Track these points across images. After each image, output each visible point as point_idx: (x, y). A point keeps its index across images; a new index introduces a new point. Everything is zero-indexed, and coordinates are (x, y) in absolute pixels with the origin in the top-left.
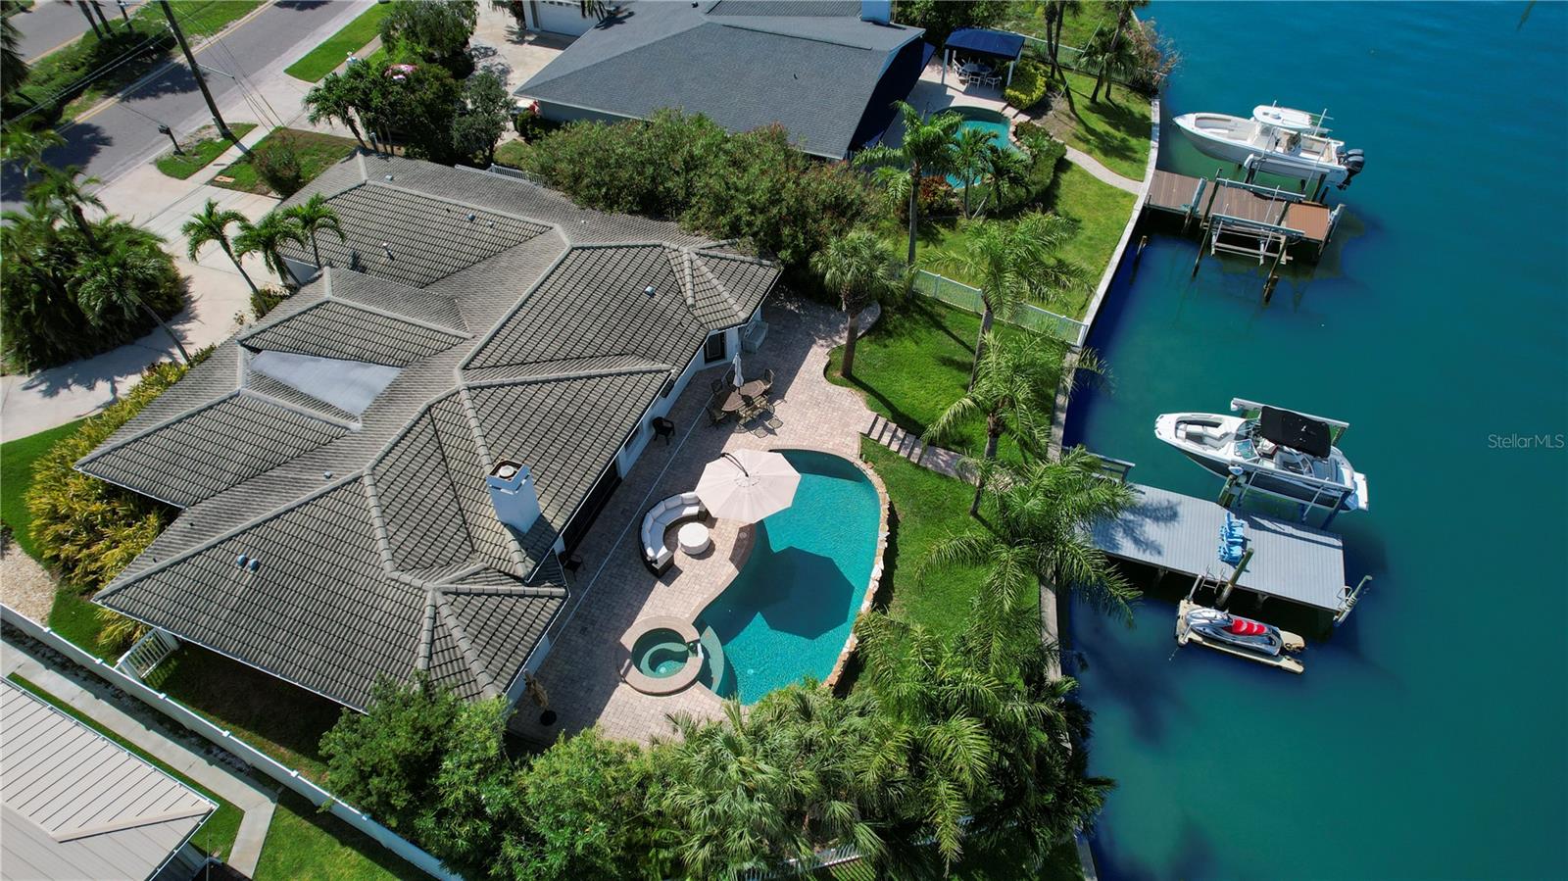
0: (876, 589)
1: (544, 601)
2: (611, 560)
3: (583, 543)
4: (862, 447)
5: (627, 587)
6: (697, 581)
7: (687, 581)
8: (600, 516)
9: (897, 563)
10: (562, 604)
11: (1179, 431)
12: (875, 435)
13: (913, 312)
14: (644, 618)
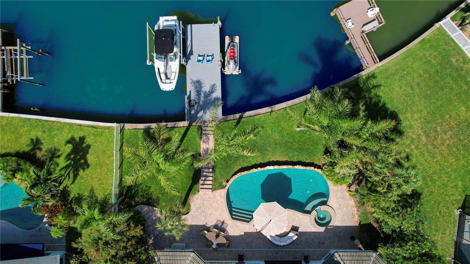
0: (277, 166)
1: (342, 257)
2: (296, 248)
3: (294, 260)
4: (218, 189)
5: (304, 239)
6: (294, 219)
7: (295, 222)
8: (281, 260)
9: (259, 163)
10: (339, 252)
11: (167, 82)
12: (210, 187)
13: (131, 193)
14: (313, 228)
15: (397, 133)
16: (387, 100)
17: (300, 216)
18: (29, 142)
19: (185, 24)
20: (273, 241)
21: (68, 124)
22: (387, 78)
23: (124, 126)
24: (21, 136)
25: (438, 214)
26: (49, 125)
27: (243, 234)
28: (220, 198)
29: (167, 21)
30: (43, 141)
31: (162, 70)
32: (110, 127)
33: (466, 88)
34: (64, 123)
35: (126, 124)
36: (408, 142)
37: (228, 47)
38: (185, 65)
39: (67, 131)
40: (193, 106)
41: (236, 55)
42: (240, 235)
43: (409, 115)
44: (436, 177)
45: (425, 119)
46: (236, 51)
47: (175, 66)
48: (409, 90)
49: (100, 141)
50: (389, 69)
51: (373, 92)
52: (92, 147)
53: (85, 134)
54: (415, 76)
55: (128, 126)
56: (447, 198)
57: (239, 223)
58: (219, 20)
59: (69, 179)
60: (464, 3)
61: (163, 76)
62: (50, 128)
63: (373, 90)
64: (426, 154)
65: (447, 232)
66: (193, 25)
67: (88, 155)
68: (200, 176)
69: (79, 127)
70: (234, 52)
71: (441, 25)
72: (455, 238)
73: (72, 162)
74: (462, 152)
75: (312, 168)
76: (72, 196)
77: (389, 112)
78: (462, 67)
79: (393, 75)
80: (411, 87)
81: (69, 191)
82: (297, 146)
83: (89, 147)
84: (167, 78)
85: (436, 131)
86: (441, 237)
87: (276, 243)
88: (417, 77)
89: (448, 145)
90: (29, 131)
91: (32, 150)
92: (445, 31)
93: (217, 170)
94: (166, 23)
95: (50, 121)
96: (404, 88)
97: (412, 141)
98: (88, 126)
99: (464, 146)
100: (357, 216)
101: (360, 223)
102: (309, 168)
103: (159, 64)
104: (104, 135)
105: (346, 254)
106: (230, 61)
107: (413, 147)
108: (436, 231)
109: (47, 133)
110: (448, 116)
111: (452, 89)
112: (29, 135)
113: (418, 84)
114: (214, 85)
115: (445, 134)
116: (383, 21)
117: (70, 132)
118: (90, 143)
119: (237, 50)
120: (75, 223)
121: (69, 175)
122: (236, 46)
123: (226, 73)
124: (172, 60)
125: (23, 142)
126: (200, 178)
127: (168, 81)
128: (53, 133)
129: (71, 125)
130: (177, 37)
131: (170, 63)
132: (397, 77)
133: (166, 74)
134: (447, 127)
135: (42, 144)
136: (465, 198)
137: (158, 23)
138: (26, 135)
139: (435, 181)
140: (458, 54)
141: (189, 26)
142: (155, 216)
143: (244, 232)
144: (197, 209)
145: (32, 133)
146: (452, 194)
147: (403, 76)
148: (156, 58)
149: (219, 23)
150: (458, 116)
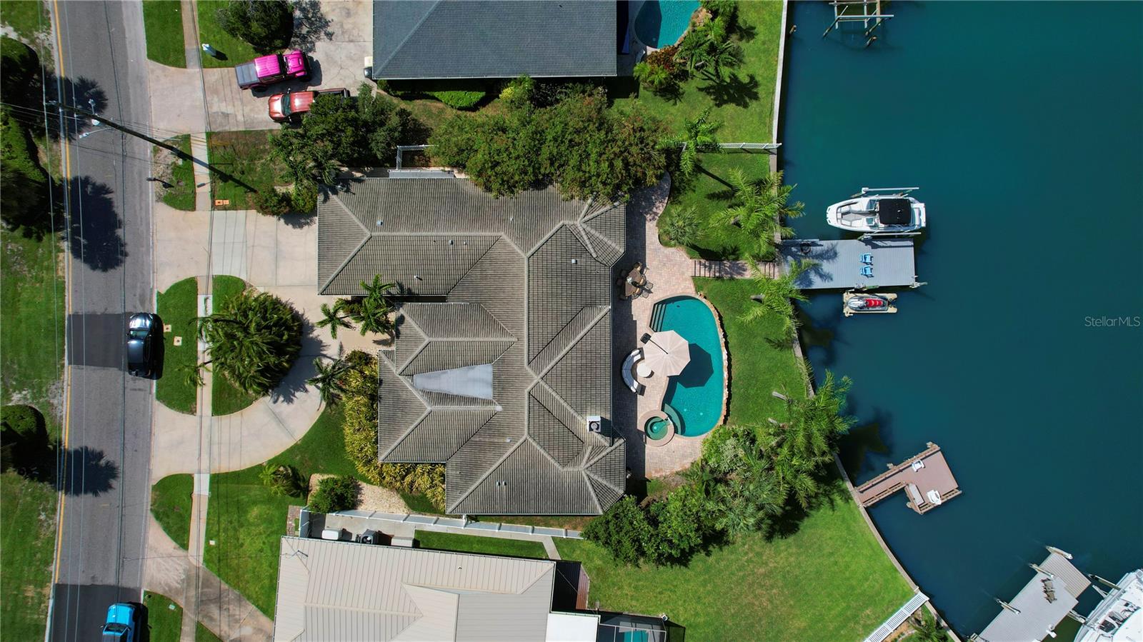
1: (619, 448)
4: (694, 285)
5: (627, 403)
6: (654, 390)
7: (650, 390)
10: (623, 445)
12: (697, 274)
14: (642, 415)
15: (769, 532)
16: (814, 519)
17: (659, 397)
18: (750, 23)
19: (914, 239)
20: (628, 359)
21: (775, 75)
22: (844, 520)
23: (773, 153)
24: (758, 12)
25: (658, 590)
26: (773, 49)
27: (634, 319)
28: (683, 287)
29: (920, 214)
30: (752, 42)
31: (854, 208)
32: (772, 134)
33: (831, 629)
34: (776, 70)
35: (776, 156)
36: (757, 549)
37: (881, 297)
38: (859, 238)
39: (765, 75)
40: (802, 250)
41: (870, 309)
42: (632, 315)
43: (794, 550)
44: (709, 587)
45: (788, 571)
46: (877, 308)
47: (861, 225)
48: (827, 550)
49: (753, 121)
50: (854, 521)
51: (825, 500)
52: (745, 110)
53: (762, 100)
54: (847, 559)
55: (773, 160)
56: (680, 603)
57: (648, 313)
58: (922, 284)
59: (703, 79)
60: (946, 625)
61: (845, 209)
62: (770, 52)
63: (827, 499)
64: (741, 574)
65: (634, 603)
66: (913, 248)
67: (734, 105)
68: (710, 260)
69: (772, 90)
70: (875, 306)
71: (916, 594)
72: (626, 613)
73: (725, 84)
74: (743, 623)
75: (724, 412)
76: (681, 84)
77: (798, 522)
78: (859, 623)
79: (848, 528)
80: (832, 554)
81: (687, 80)
82: (752, 392)
83: (746, 106)
84: (843, 214)
85: (772, 587)
86: (627, 595)
87: (625, 364)
88: (846, 561)
89: (753, 604)
90: (763, 22)
91: (740, 28)
92: (908, 601)
93: (718, 283)
94: (916, 212)
95: (778, 50)
96: (830, 543)
97: (759, 554)
98: (772, 104)
99: (752, 626)
100: (658, 475)
101: (648, 480)
102: (724, 407)
103: (862, 204)
104: (761, 127)
105: (622, 453)
106: (864, 301)
107: (751, 555)
108: (636, 587)
109: (762, 47)
110: (792, 603)
111: (830, 609)
112: (760, 23)
113: (836, 563)
114: (832, 279)
115: (769, 600)
116: (923, 511)
117: (764, 78)
118: (750, 107)
119: (878, 310)
120: (645, 88)
121: (708, 79)
122: (883, 308)
123: (845, 295)
124: (869, 221)
125: (750, 14)
126: (707, 260)
127: (839, 216)
128: (762, 55)
129: (774, 79)
130: (899, 228)
131: (864, 219)
132: (845, 533)
133: (847, 213)
134: (778, 602)
135: (748, 42)
136: (681, 627)
137: (916, 201)
138: (759, 18)
139: (705, 586)
140: (876, 618)
141: (911, 243)
142: (656, 199)
143: (636, 321)
144: (667, 256)
145: (762, 26)
146: (686, 610)
147: (846, 541)
148: (870, 200)
149: (917, 285)
150: (793, 618)
